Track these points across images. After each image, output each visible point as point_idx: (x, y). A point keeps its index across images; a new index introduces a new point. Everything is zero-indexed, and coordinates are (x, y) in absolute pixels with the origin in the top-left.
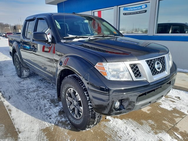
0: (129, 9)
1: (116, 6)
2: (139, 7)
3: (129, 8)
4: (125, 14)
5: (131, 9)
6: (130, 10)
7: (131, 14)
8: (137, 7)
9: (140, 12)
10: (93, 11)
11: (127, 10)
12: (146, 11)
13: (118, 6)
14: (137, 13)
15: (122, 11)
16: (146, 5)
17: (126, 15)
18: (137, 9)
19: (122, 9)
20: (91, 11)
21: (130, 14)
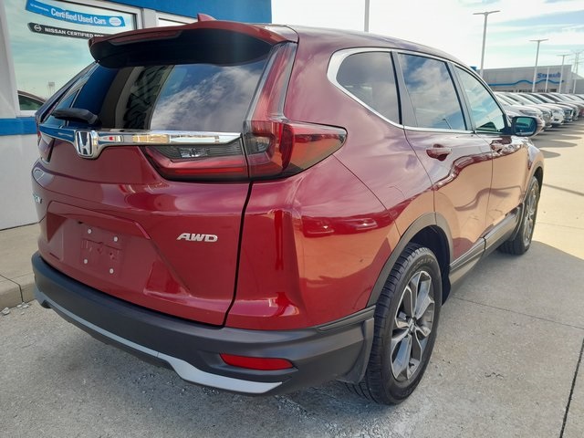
0: (57, 14)
2: (99, 17)
3: (60, 10)
4: (40, 29)
5: (70, 17)
6: (65, 20)
7: (71, 36)
8: (93, 16)
11: (49, 15)
17: (43, 31)
18: (94, 24)
21: (66, 35)
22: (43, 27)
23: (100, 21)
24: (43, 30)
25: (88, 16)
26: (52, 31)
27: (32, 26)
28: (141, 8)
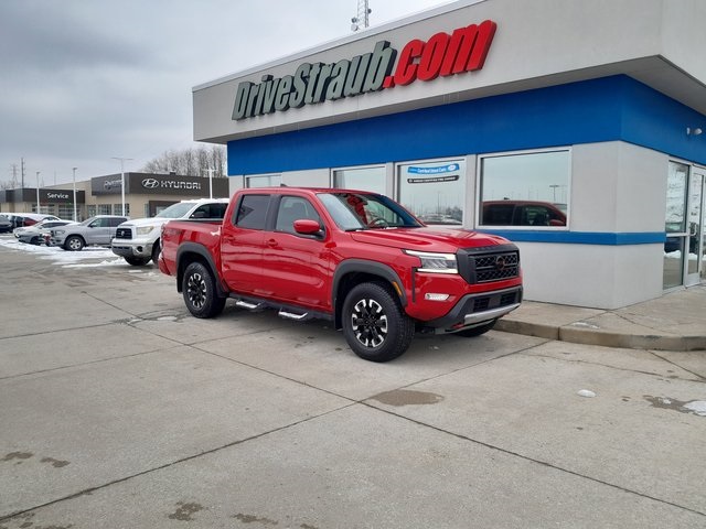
1: (391, 164)
2: (442, 168)
4: (412, 181)
5: (427, 171)
6: (423, 173)
8: (439, 168)
9: (445, 179)
10: (333, 170)
11: (416, 172)
12: (457, 178)
13: (394, 162)
14: (438, 180)
15: (405, 175)
16: (457, 165)
18: (439, 173)
19: (404, 169)
20: (328, 170)
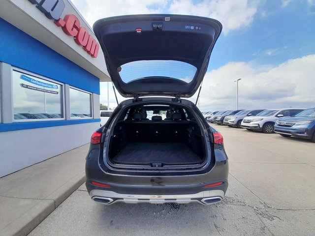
0: (33, 81)
3: (35, 80)
5: (38, 83)
6: (36, 84)
9: (51, 92)
11: (30, 81)
14: (47, 91)
18: (47, 87)
21: (36, 90)
22: (27, 86)
23: (50, 86)
24: (27, 87)
25: (46, 84)
26: (31, 88)
27: (22, 85)
28: (65, 83)
